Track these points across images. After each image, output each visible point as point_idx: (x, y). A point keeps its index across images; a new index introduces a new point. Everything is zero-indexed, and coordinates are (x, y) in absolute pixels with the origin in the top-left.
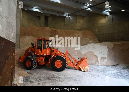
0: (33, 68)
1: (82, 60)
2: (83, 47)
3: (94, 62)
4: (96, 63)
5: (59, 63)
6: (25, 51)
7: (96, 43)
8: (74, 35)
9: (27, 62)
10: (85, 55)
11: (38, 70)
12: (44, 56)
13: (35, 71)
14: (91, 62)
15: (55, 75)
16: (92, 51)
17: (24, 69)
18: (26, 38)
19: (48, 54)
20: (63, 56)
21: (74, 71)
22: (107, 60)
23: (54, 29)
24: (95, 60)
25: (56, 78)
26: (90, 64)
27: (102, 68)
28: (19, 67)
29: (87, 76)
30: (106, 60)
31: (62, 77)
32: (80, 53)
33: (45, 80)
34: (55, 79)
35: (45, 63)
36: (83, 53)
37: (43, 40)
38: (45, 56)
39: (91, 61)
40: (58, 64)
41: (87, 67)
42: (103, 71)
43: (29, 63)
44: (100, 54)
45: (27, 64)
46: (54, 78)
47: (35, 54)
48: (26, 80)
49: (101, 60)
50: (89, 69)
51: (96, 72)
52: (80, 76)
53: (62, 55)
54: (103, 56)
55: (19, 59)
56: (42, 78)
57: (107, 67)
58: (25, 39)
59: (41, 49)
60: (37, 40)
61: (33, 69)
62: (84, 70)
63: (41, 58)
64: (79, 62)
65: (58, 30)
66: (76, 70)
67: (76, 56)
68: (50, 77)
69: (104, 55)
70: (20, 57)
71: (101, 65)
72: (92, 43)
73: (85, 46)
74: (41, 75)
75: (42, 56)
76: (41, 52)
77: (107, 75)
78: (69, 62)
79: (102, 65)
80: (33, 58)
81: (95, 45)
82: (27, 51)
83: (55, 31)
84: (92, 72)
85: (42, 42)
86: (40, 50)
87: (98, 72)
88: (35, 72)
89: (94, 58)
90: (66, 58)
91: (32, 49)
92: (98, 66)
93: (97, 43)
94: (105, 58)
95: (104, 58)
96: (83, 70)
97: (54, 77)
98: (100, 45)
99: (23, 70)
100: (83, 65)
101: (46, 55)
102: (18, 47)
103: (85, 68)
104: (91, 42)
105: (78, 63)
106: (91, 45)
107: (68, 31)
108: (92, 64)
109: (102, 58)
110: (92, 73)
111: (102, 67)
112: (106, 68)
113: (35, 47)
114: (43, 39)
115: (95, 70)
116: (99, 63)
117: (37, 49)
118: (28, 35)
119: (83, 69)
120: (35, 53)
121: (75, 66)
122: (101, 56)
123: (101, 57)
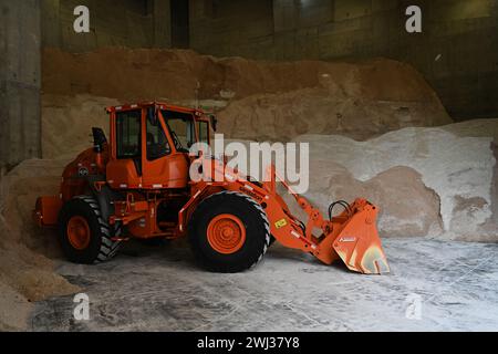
0: (100, 256)
1: (352, 210)
2: (364, 149)
3: (420, 224)
4: (427, 227)
5: (229, 232)
6: (62, 171)
7: (433, 126)
8: (321, 86)
9: (71, 225)
10: (370, 185)
11: (127, 266)
12: (152, 196)
13: (109, 270)
14: (403, 222)
15: (206, 289)
16: (411, 166)
17: (56, 258)
18: (79, 107)
19: (172, 185)
20: (248, 192)
21: (305, 270)
22: (489, 214)
23: (215, 60)
24: (422, 214)
25: (208, 306)
26: (399, 235)
27: (461, 254)
28: (33, 249)
29: (369, 299)
30: (483, 215)
31: (238, 305)
32: (349, 178)
33: (145, 319)
34: (199, 311)
35: (163, 229)
36: (364, 178)
37: (144, 113)
38: (159, 197)
39: (401, 216)
40: (224, 234)
41: (374, 251)
42: (462, 274)
43: (82, 232)
44: (450, 180)
45: (72, 237)
46: (195, 309)
47: (107, 184)
48: (50, 317)
49: (458, 213)
50: (383, 262)
51: (419, 277)
52: (333, 298)
53: (245, 190)
54: (466, 192)
55: (35, 211)
56: (134, 309)
57: (487, 251)
58: (74, 112)
59: (137, 159)
60: (118, 113)
61: (101, 261)
62: (358, 264)
63: (140, 205)
64: (336, 226)
65: (238, 61)
66: (315, 267)
67: (326, 191)
68: (176, 301)
69: (473, 185)
70: (39, 201)
71: (457, 240)
72: (415, 123)
73: (377, 140)
74: (133, 288)
75: (143, 194)
76: (140, 173)
77: (482, 295)
78: (282, 223)
79: (463, 239)
80: (98, 203)
81: (428, 133)
82: (71, 168)
83: (222, 67)
84: (403, 275)
85: (139, 121)
86: (131, 167)
87: (434, 275)
88: (106, 275)
89: (420, 202)
90: (264, 205)
91: (95, 162)
92: (440, 242)
93: (437, 123)
94: (480, 202)
95: (472, 201)
96: (352, 265)
97: (195, 301)
98: (452, 136)
99: (55, 263)
100: (353, 240)
101: (165, 190)
102: (34, 149)
103: (367, 252)
104: (408, 118)
105: (329, 230)
106: (407, 136)
107: (288, 63)
108: (411, 233)
109: (463, 203)
110: (403, 281)
111: (461, 251)
112: (480, 255)
113: (109, 147)
114: (144, 106)
115: (420, 264)
116: (447, 227)
117: (118, 157)
118: (90, 92)
119: (352, 262)
120: (111, 182)
121: (313, 247)
122: (459, 193)
123: (457, 197)
